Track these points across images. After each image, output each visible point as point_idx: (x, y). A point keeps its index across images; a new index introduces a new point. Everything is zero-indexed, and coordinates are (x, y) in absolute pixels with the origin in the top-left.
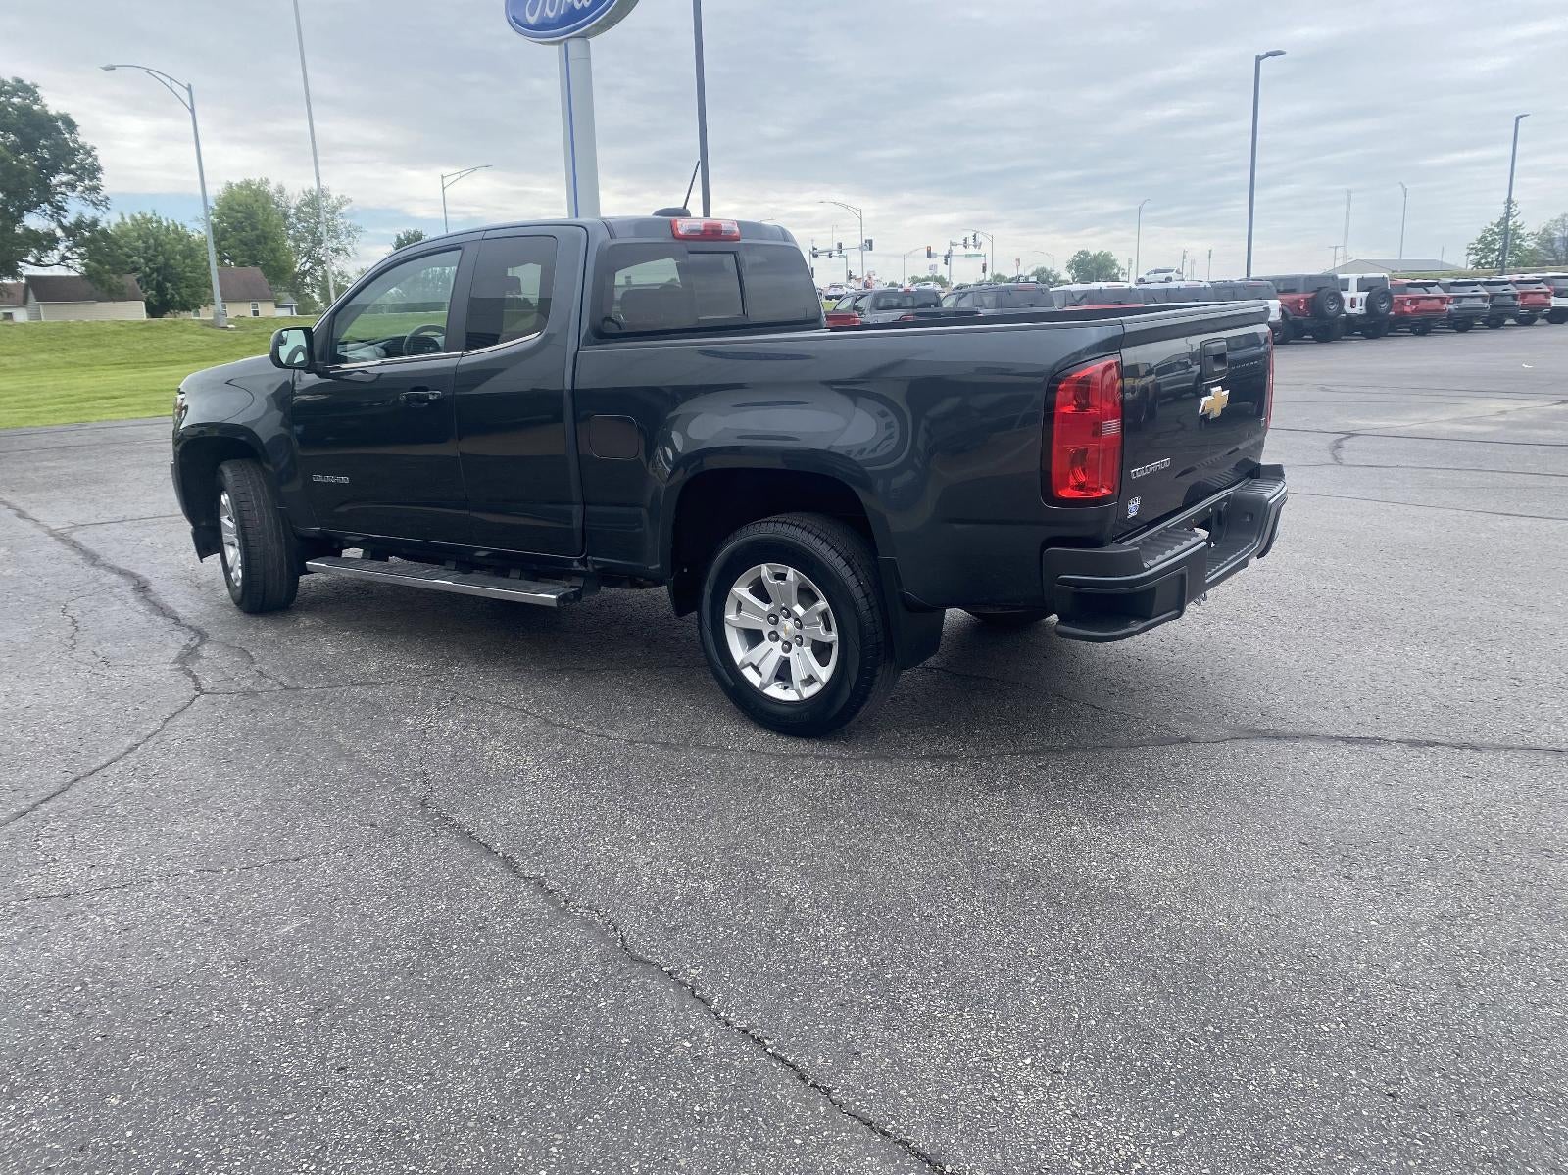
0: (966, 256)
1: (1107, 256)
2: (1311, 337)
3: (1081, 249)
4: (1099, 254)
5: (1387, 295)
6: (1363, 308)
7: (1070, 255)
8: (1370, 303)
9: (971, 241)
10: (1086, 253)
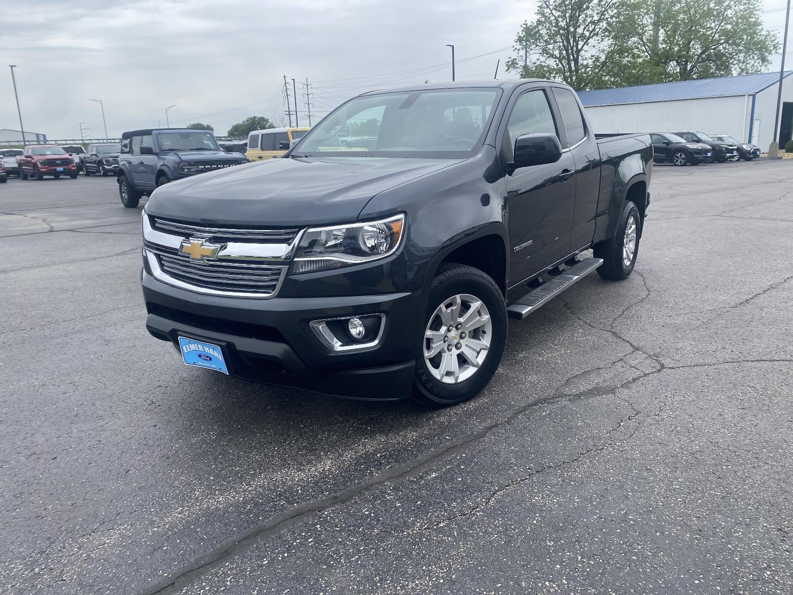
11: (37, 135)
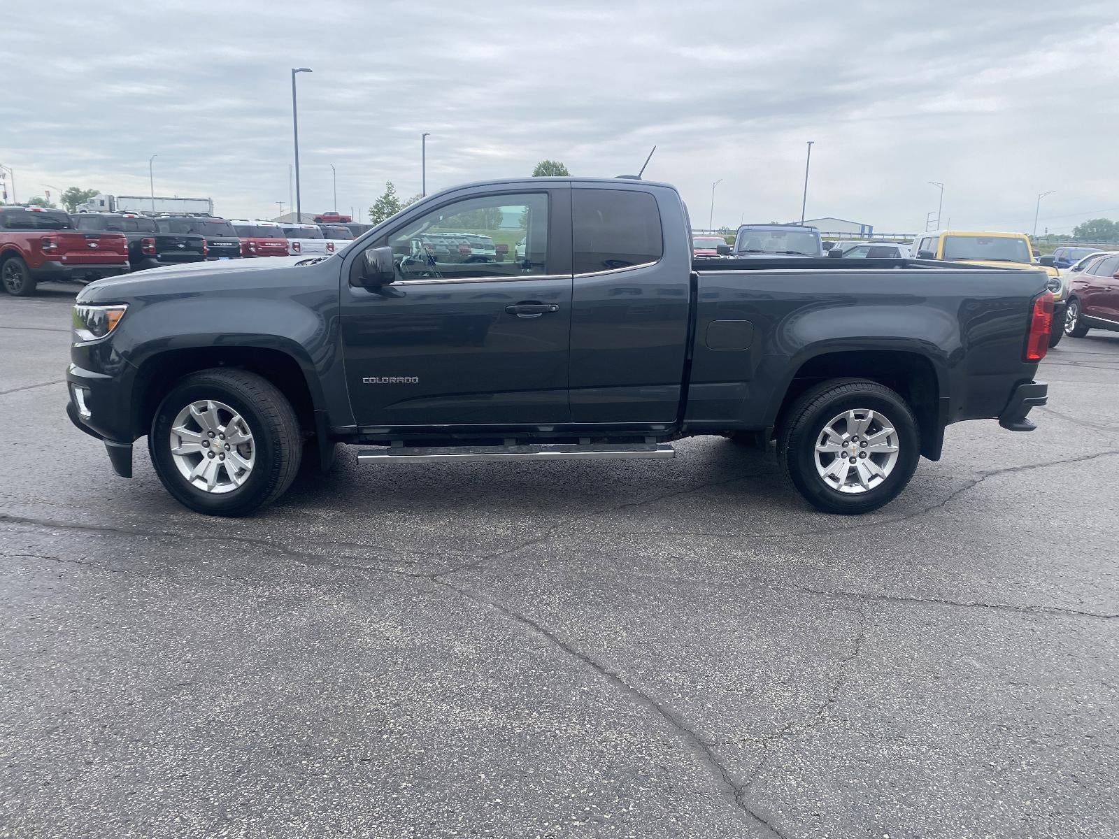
11: (863, 226)
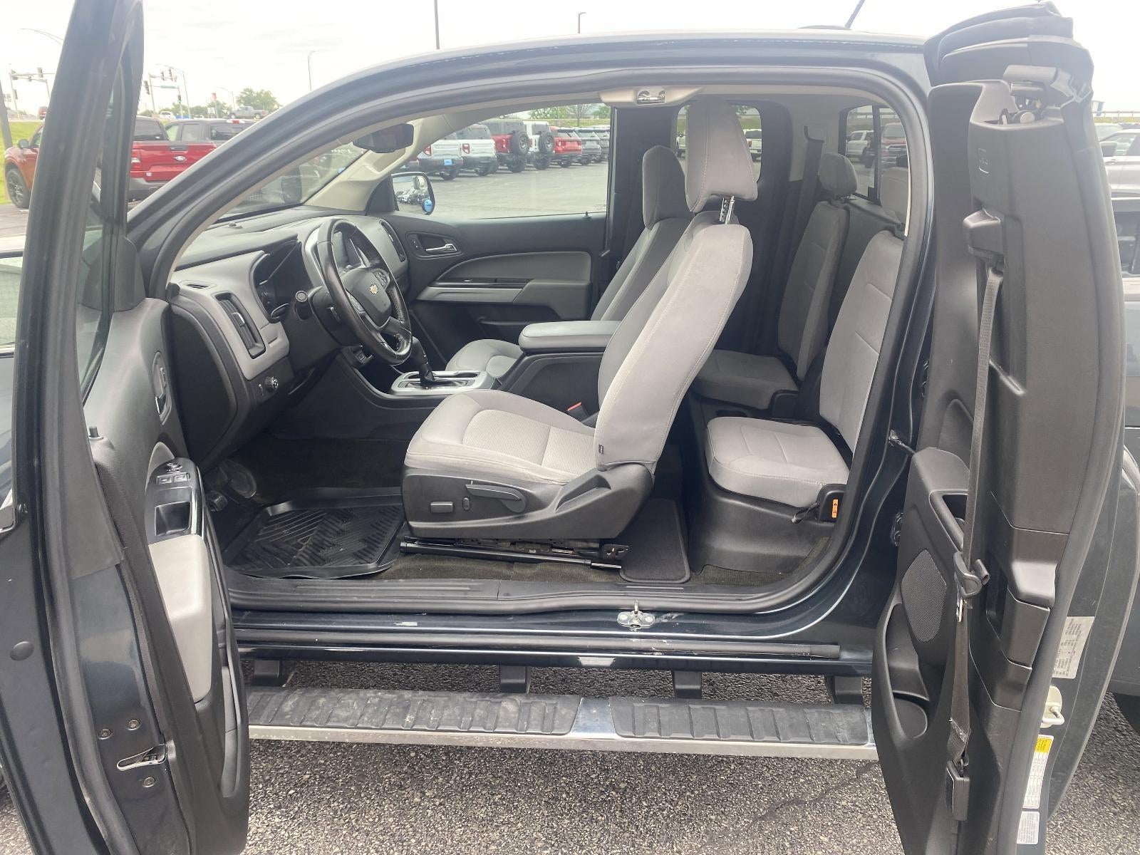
0: (163, 87)
1: (267, 94)
2: (507, 168)
3: (246, 88)
4: (261, 93)
5: (550, 138)
6: (537, 147)
7: (238, 92)
8: (541, 145)
9: (167, 74)
10: (251, 91)
